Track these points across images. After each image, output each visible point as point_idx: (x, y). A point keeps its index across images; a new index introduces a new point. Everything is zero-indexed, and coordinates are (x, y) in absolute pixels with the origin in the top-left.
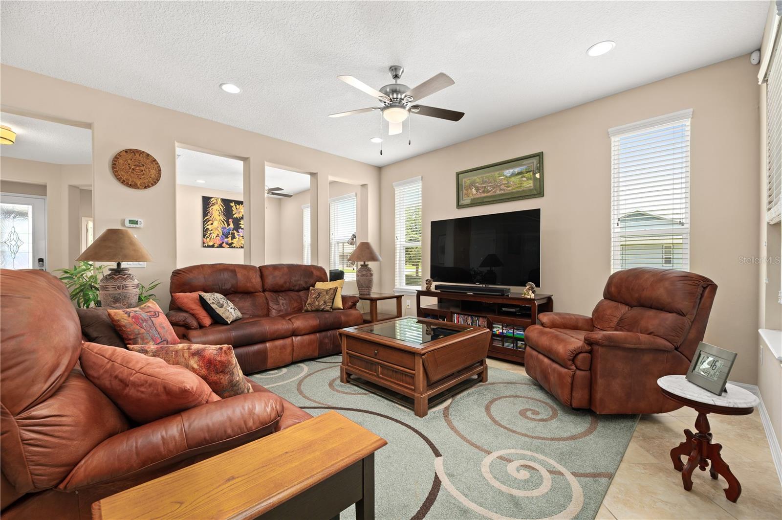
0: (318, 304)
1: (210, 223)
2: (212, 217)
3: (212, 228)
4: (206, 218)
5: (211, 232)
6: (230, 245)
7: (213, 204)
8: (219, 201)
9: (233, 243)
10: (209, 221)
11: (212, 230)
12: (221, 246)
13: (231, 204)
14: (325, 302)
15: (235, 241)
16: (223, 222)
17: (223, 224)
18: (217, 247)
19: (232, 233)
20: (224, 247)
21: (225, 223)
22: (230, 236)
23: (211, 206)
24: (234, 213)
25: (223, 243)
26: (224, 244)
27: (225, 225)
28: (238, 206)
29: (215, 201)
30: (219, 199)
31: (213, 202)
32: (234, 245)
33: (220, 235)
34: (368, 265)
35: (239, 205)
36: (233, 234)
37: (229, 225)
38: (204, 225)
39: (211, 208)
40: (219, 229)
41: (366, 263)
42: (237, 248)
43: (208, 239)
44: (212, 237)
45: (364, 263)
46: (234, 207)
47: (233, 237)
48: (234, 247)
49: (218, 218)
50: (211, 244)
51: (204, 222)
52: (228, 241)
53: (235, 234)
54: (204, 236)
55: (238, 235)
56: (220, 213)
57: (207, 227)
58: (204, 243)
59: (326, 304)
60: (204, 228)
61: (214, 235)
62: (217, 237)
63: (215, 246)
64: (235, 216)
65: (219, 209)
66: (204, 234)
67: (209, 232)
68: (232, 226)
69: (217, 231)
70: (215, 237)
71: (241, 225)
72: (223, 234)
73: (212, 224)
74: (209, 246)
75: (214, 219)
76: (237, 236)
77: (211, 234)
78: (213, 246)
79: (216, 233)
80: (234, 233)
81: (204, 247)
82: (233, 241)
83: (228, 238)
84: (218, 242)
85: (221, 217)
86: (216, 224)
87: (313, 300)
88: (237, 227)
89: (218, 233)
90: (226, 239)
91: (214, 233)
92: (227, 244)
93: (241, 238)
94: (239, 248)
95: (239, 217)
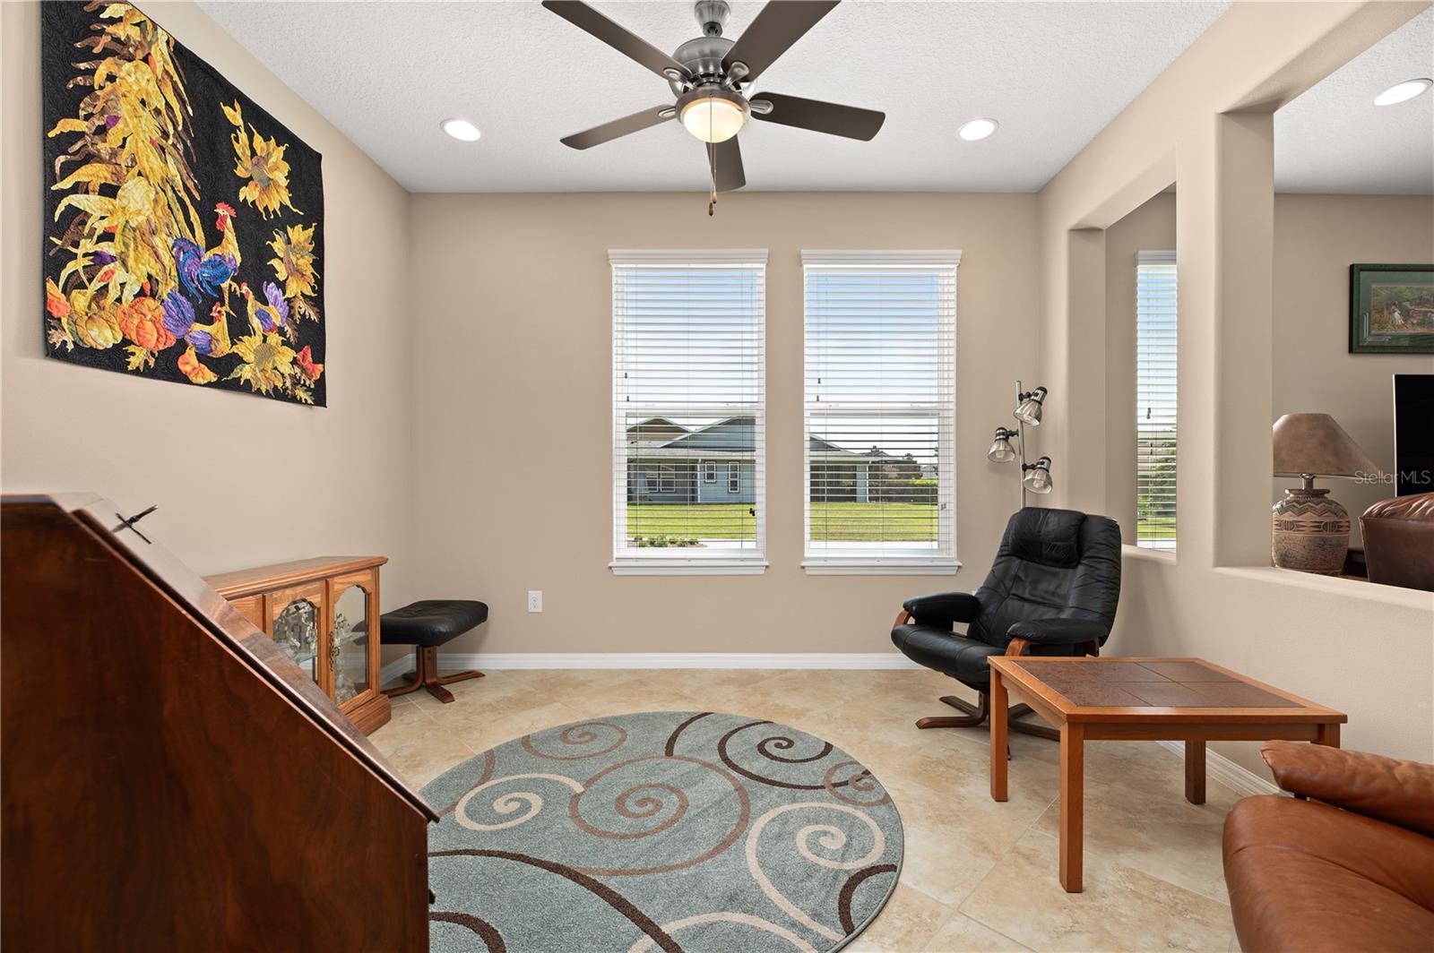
1: (92, 173)
2: (114, 138)
3: (116, 222)
4: (66, 125)
5: (106, 247)
6: (225, 373)
7: (120, 50)
8: (160, 52)
9: (236, 360)
10: (89, 158)
11: (108, 236)
12: (166, 367)
13: (227, 110)
15: (247, 348)
16: (182, 204)
17: (181, 217)
18: (146, 372)
19: (232, 294)
20: (185, 379)
21: (194, 216)
22: (222, 311)
23: (106, 53)
24: (241, 172)
25: (181, 346)
26: (190, 355)
27: (190, 226)
28: (258, 140)
29: (135, 33)
30: (161, 36)
31: (120, 31)
32: (245, 373)
33: (164, 291)
35: (267, 139)
36: (239, 303)
37: (214, 238)
38: (50, 177)
39: (103, 69)
40: (157, 241)
42: (259, 393)
43: (81, 300)
44: (113, 293)
46: (243, 136)
47: (239, 329)
48: (245, 388)
49: (151, 161)
50: (103, 337)
51: (52, 147)
52: (211, 339)
53: (250, 310)
54: (52, 264)
55: (264, 317)
56: (165, 135)
57: (76, 200)
58: (49, 321)
60: (52, 199)
61: (125, 279)
62: (149, 302)
63: (135, 361)
64: (248, 194)
65: (160, 106)
66: (47, 245)
67: (87, 246)
68: (231, 248)
69: (147, 255)
70: (128, 296)
71: (275, 263)
72: (183, 290)
73: (109, 191)
74: (86, 356)
75: (123, 159)
76: (255, 322)
77: (100, 259)
78: (114, 359)
79: (143, 266)
80: (243, 299)
81: (56, 353)
82: (240, 349)
83: (210, 321)
84: (150, 340)
85: (173, 169)
86: (138, 199)
88: (257, 270)
89: (155, 270)
90: (198, 327)
91: (124, 264)
92: (202, 358)
93: (274, 339)
94: (268, 395)
95: (266, 209)
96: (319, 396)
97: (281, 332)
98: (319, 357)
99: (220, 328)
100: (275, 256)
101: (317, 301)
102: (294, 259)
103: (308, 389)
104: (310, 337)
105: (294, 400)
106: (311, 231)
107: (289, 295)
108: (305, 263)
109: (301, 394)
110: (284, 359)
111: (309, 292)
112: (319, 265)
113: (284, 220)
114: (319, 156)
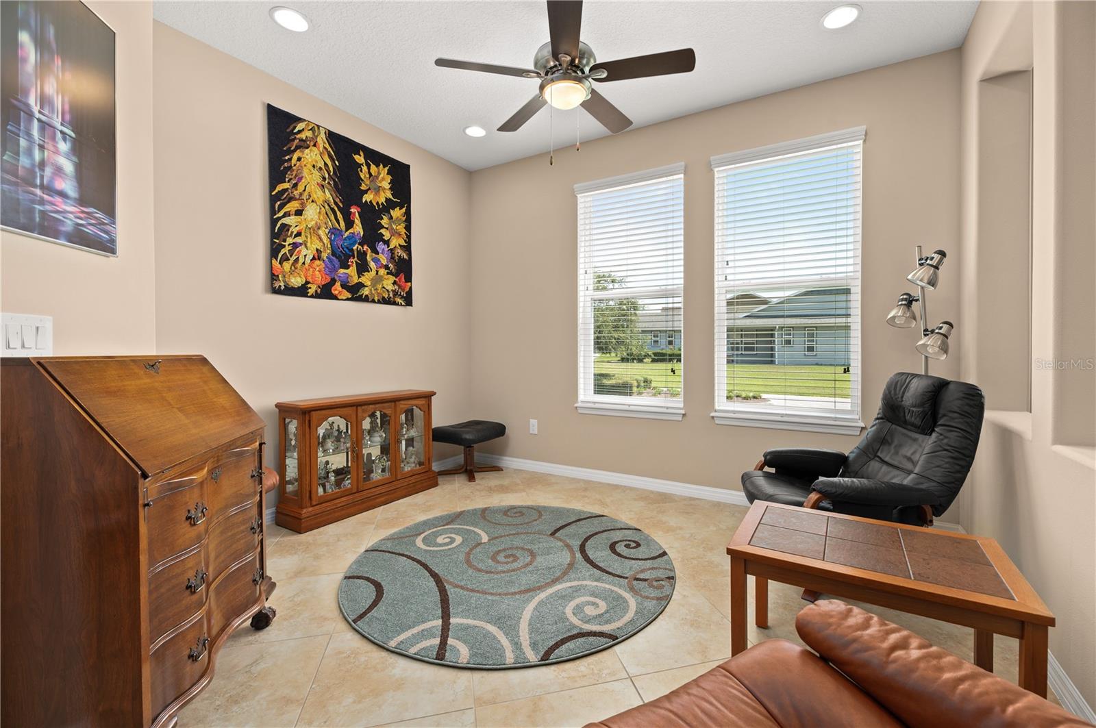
1: (293, 206)
2: (301, 188)
3: (302, 227)
4: (280, 188)
5: (299, 240)
6: (355, 293)
7: (304, 145)
8: (322, 139)
9: (361, 285)
10: (290, 199)
11: (299, 234)
12: (325, 293)
13: (356, 157)
15: (366, 279)
16: (333, 210)
17: (332, 217)
18: (317, 296)
19: (359, 252)
20: (335, 298)
21: (339, 215)
22: (353, 261)
23: (297, 148)
24: (363, 187)
25: (333, 281)
26: (338, 285)
27: (337, 221)
28: (373, 168)
29: (309, 134)
30: (322, 131)
31: (303, 136)
32: (366, 292)
33: (324, 256)
35: (378, 166)
36: (362, 256)
37: (350, 224)
38: (273, 212)
39: (295, 157)
40: (320, 232)
42: (373, 301)
43: (287, 266)
44: (301, 261)
46: (365, 168)
47: (363, 268)
48: (366, 299)
49: (318, 195)
50: (297, 281)
51: (273, 199)
52: (348, 276)
53: (368, 258)
54: (274, 251)
55: (376, 261)
56: (324, 179)
57: (286, 221)
58: (273, 277)
60: (273, 222)
61: (306, 253)
62: (318, 262)
63: (311, 292)
64: (367, 198)
65: (322, 166)
66: (272, 243)
67: (290, 240)
68: (358, 228)
69: (315, 239)
70: (308, 261)
71: (383, 231)
72: (333, 253)
73: (299, 213)
74: (290, 291)
75: (305, 196)
76: (372, 265)
77: (295, 246)
78: (301, 291)
79: (314, 245)
80: (365, 254)
81: (277, 291)
82: (363, 280)
83: (348, 267)
84: (319, 277)
85: (328, 195)
86: (312, 214)
88: (373, 237)
89: (319, 246)
90: (342, 271)
91: (306, 246)
92: (344, 286)
93: (382, 272)
94: (379, 302)
95: (377, 203)
96: (408, 301)
97: (387, 267)
98: (409, 278)
99: (352, 271)
100: (383, 227)
101: (407, 248)
102: (394, 227)
103: (402, 297)
104: (403, 268)
105: (395, 303)
106: (404, 210)
107: (392, 246)
108: (401, 228)
109: (399, 300)
110: (389, 283)
111: (403, 243)
112: (408, 228)
113: (391, 204)
114: (409, 166)
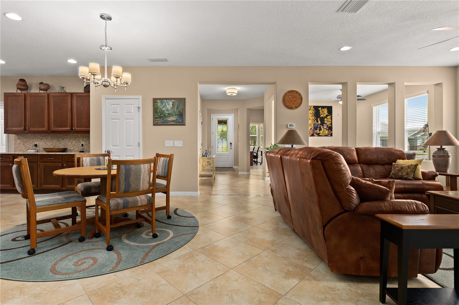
0: (402, 175)
6: (318, 135)
8: (312, 108)
9: (320, 133)
13: (319, 109)
14: (407, 173)
15: (321, 132)
16: (314, 120)
17: (314, 122)
18: (311, 136)
19: (319, 127)
20: (314, 136)
21: (315, 121)
22: (318, 129)
24: (321, 114)
25: (314, 133)
26: (315, 133)
27: (315, 122)
28: (323, 109)
29: (310, 108)
30: (312, 106)
32: (321, 134)
33: (312, 129)
34: (445, 148)
35: (324, 109)
37: (317, 122)
40: (312, 125)
41: (443, 147)
42: (323, 136)
45: (441, 147)
46: (321, 110)
47: (320, 130)
48: (321, 136)
49: (311, 118)
53: (321, 128)
55: (323, 128)
56: (312, 115)
59: (408, 175)
64: (321, 116)
65: (312, 113)
68: (319, 122)
69: (311, 126)
70: (309, 130)
72: (314, 128)
75: (309, 119)
76: (322, 129)
80: (321, 127)
82: (320, 132)
84: (311, 133)
85: (313, 117)
86: (310, 122)
87: (396, 171)
88: (323, 123)
89: (311, 127)
90: (316, 131)
92: (316, 134)
93: (325, 130)
94: (324, 136)
95: (324, 117)
96: (331, 135)
97: (326, 129)
98: (332, 130)
99: (318, 131)
100: (325, 121)
101: (331, 124)
102: (328, 120)
103: (330, 135)
104: (330, 128)
105: (328, 136)
106: (331, 116)
107: (327, 124)
108: (330, 120)
109: (329, 135)
110: (327, 132)
111: (330, 123)
112: (332, 120)
113: (327, 116)
114: (332, 106)
